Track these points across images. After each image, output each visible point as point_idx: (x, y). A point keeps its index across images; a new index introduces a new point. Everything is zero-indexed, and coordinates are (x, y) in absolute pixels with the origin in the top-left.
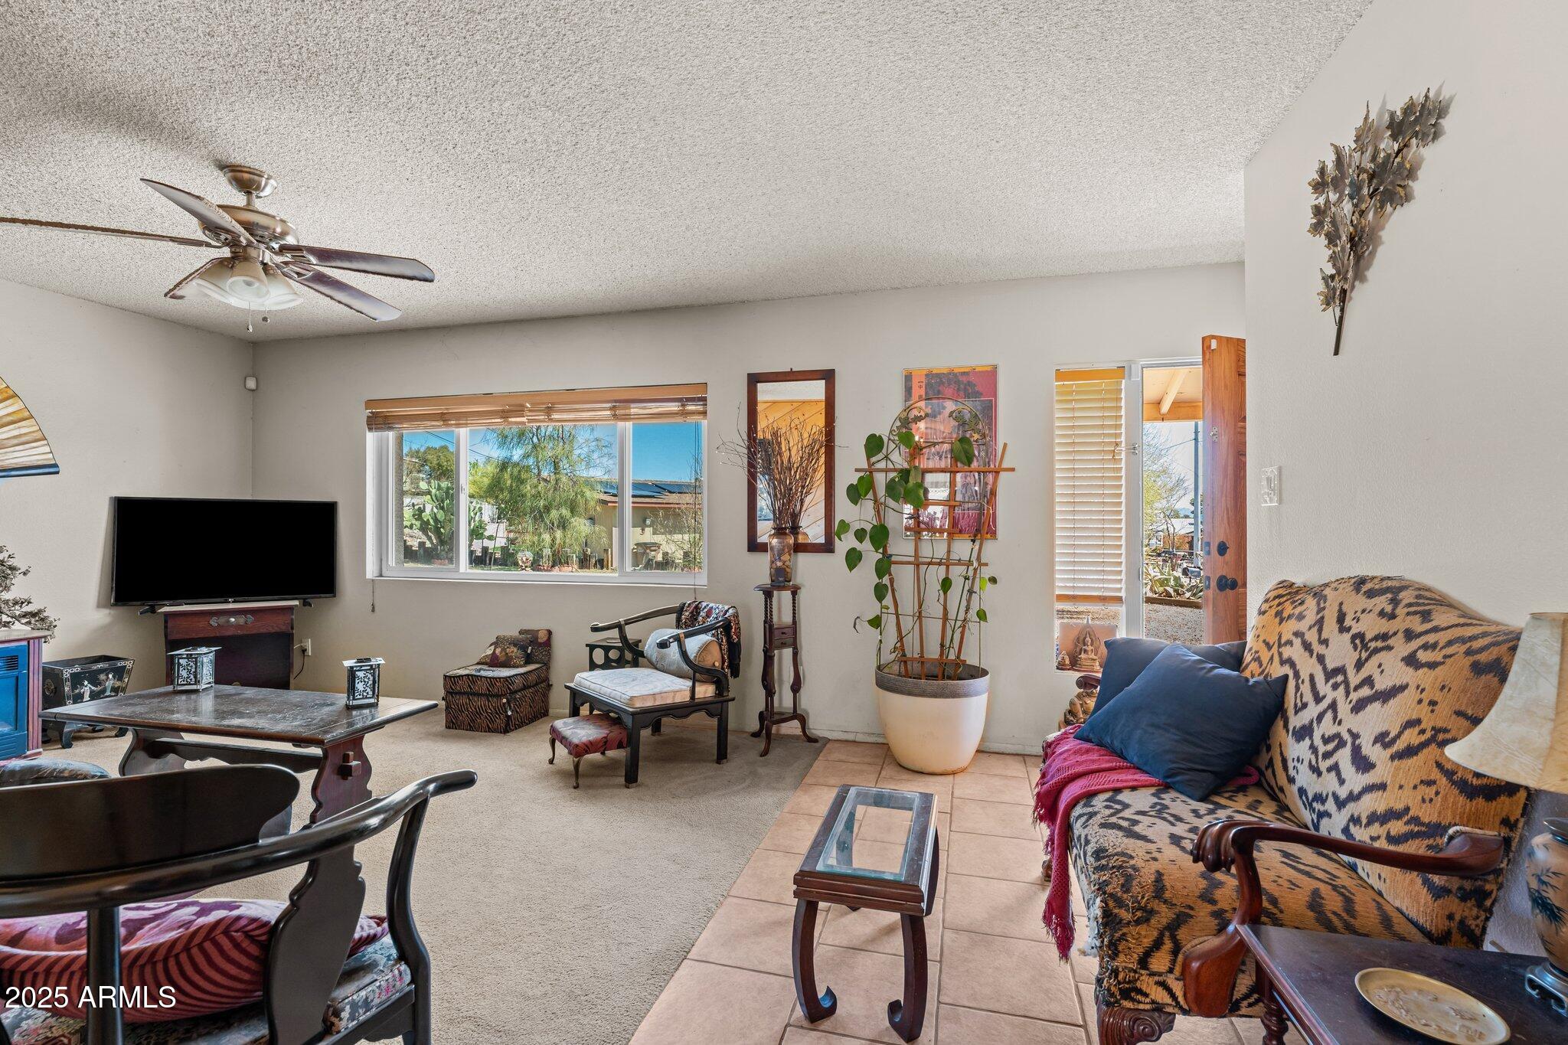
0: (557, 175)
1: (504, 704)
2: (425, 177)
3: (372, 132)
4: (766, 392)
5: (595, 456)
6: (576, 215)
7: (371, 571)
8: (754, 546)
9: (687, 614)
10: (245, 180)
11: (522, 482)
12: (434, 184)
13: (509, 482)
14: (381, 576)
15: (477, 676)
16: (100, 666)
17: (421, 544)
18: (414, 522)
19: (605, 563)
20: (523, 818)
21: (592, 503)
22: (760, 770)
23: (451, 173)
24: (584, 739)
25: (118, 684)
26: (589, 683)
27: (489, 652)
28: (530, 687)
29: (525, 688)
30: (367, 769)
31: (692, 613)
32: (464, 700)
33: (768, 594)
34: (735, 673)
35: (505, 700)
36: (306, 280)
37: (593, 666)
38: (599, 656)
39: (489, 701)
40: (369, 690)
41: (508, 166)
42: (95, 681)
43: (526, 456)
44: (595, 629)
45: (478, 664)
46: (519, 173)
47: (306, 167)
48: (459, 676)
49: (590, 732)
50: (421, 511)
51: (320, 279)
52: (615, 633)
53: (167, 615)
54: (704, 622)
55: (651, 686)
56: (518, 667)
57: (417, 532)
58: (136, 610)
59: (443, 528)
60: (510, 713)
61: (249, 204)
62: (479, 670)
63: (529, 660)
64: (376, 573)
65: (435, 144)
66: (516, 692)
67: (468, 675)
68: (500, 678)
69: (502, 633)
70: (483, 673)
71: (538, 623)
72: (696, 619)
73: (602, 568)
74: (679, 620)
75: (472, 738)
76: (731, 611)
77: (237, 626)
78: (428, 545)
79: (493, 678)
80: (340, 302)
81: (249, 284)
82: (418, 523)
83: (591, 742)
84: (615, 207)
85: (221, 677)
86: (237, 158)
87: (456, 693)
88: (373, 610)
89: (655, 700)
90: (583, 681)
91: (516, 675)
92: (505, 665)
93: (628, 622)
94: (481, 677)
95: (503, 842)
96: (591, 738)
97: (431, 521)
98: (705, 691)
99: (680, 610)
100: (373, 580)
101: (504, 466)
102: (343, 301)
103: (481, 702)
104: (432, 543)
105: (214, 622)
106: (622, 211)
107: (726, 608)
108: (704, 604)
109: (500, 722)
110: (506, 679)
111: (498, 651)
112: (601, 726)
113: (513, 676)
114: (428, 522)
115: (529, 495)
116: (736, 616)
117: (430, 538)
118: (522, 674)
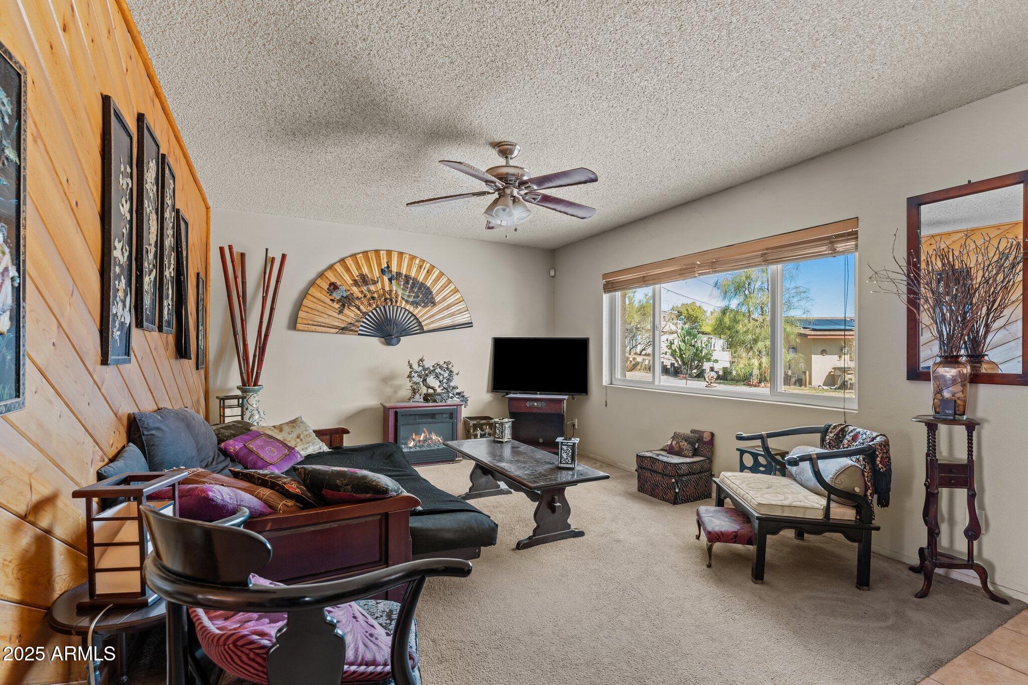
0: (676, 65)
1: (673, 483)
2: (589, 108)
3: (548, 88)
4: (926, 211)
5: (795, 300)
6: (703, 96)
7: (605, 381)
8: (915, 373)
9: (832, 435)
10: (504, 150)
11: (737, 322)
12: (597, 111)
13: (728, 323)
14: (612, 384)
15: (656, 459)
16: (483, 421)
17: (672, 364)
18: (668, 351)
19: (804, 382)
20: (658, 579)
21: (792, 336)
22: (910, 613)
23: (603, 98)
24: (717, 529)
25: (491, 432)
26: (729, 482)
27: (669, 443)
28: (694, 474)
29: (690, 474)
30: (567, 510)
31: (837, 434)
32: (648, 474)
33: (932, 427)
34: (884, 502)
35: (673, 480)
36: (539, 201)
37: (743, 468)
38: (748, 461)
39: (663, 478)
40: (569, 459)
41: (638, 74)
42: (482, 430)
43: (741, 304)
44: (740, 438)
45: (661, 450)
46: (647, 77)
47: (527, 129)
48: (645, 457)
49: (723, 523)
50: (671, 343)
51: (546, 199)
52: (758, 442)
53: (511, 399)
54: (849, 446)
55: (782, 497)
56: (687, 457)
57: (668, 356)
58: (500, 394)
59: (684, 354)
60: (677, 490)
61: (507, 163)
62: (658, 455)
63: (695, 453)
64: (608, 382)
65: (585, 79)
66: (683, 475)
67: (650, 457)
68: (671, 463)
69: (678, 431)
70: (661, 458)
71: (705, 427)
72: (842, 441)
73: (801, 386)
74: (823, 440)
75: (651, 502)
76: (878, 439)
77: (537, 408)
78: (676, 365)
79: (666, 463)
80: (560, 212)
81: (504, 210)
82: (670, 351)
83: (722, 533)
84: (734, 74)
85: (515, 436)
86: (498, 138)
87: (644, 468)
88: (606, 405)
89: (783, 511)
90: (725, 478)
91: (683, 463)
92: (678, 453)
93: (771, 435)
94: (659, 460)
95: (636, 594)
96: (723, 530)
97: (677, 350)
98: (844, 513)
99: (825, 431)
100: (606, 387)
101: (724, 312)
102: (562, 210)
103: (658, 478)
104: (678, 364)
105: (528, 404)
106: (742, 75)
107: (875, 434)
108: (851, 428)
109: (670, 495)
110: (675, 465)
111: (674, 443)
112: (735, 520)
113: (681, 463)
114: (675, 351)
115: (741, 331)
116: (886, 445)
117: (677, 361)
118: (688, 463)
